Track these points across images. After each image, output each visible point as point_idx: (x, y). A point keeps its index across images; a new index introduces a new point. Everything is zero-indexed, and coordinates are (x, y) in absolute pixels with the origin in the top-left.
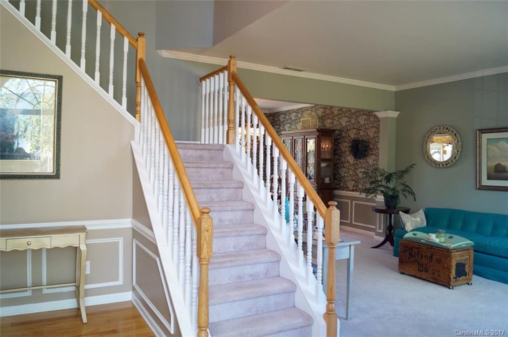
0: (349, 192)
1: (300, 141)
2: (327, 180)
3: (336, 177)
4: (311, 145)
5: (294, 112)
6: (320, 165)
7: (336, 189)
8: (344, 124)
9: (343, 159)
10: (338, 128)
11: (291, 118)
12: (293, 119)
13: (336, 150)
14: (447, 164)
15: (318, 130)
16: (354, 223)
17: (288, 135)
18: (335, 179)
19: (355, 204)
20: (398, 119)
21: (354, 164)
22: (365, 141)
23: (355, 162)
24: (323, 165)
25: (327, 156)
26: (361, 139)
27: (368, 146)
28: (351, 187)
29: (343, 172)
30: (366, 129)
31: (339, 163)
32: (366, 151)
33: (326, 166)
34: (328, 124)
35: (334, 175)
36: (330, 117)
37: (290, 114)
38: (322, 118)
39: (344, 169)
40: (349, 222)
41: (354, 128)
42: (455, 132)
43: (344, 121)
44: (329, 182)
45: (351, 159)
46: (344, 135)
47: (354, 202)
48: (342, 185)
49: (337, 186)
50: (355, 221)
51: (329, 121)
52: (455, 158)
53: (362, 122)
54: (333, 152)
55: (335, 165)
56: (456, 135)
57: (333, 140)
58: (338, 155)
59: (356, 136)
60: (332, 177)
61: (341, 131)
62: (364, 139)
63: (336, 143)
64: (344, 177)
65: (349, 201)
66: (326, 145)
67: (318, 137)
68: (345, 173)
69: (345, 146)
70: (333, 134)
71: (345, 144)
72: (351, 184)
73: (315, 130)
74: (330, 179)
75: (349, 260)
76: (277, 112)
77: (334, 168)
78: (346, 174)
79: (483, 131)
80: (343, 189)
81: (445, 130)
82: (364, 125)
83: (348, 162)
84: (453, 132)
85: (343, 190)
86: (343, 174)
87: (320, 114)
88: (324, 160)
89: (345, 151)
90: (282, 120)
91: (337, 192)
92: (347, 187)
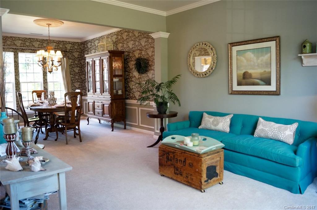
0: (136, 101)
1: (97, 62)
2: (120, 92)
3: (127, 90)
5: (97, 40)
6: (113, 80)
7: (127, 99)
8: (131, 46)
9: (131, 75)
10: (127, 50)
11: (95, 45)
12: (97, 45)
13: (125, 68)
14: (205, 74)
15: (109, 52)
16: (140, 125)
17: (90, 57)
18: (126, 91)
19: (141, 110)
20: (169, 39)
21: (139, 78)
22: (146, 59)
23: (140, 76)
24: (115, 80)
25: (120, 73)
26: (143, 57)
27: (148, 63)
28: (137, 97)
29: (131, 85)
30: (146, 49)
31: (128, 78)
32: (147, 67)
34: (120, 47)
35: (126, 87)
36: (121, 41)
37: (94, 41)
38: (115, 43)
39: (132, 83)
40: (137, 124)
41: (138, 50)
42: (211, 46)
43: (131, 45)
44: (121, 94)
45: (136, 74)
46: (131, 55)
47: (140, 109)
48: (131, 95)
49: (128, 97)
50: (141, 124)
51: (121, 45)
52: (212, 69)
53: (143, 44)
54: (123, 69)
55: (126, 79)
56: (212, 49)
57: (123, 60)
58: (127, 71)
59: (140, 55)
60: (124, 89)
61: (129, 52)
62: (145, 57)
63: (125, 62)
64: (132, 89)
65: (137, 108)
66: (117, 65)
67: (110, 57)
68: (133, 85)
69: (132, 64)
70: (123, 55)
71: (132, 62)
72: (137, 95)
73: (107, 52)
74: (122, 92)
76: (86, 41)
77: (125, 82)
78: (133, 87)
79: (233, 44)
81: (203, 45)
82: (145, 45)
83: (135, 77)
84: (210, 46)
85: (132, 99)
86: (131, 87)
87: (114, 40)
88: (116, 76)
89: (132, 69)
90: (89, 47)
91: (129, 101)
92: (135, 97)
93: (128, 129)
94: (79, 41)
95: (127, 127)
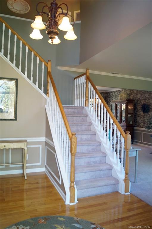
0: (141, 128)
1: (119, 105)
2: (131, 123)
3: (135, 121)
4: (124, 106)
5: (117, 92)
6: (128, 116)
7: (135, 126)
8: (139, 97)
9: (138, 113)
10: (136, 99)
11: (115, 95)
13: (135, 109)
15: (127, 100)
16: (143, 142)
17: (113, 102)
18: (134, 122)
19: (144, 133)
21: (143, 115)
22: (148, 105)
24: (129, 116)
25: (131, 112)
26: (146, 104)
27: (150, 107)
28: (142, 126)
29: (138, 119)
32: (149, 109)
33: (130, 117)
34: (132, 97)
35: (134, 120)
36: (133, 94)
37: (115, 93)
38: (129, 95)
40: (141, 141)
41: (144, 99)
43: (139, 96)
45: (142, 113)
46: (139, 102)
47: (143, 133)
48: (138, 125)
51: (132, 96)
53: (147, 96)
54: (134, 110)
55: (135, 116)
57: (134, 105)
58: (136, 111)
59: (144, 103)
60: (133, 121)
61: (138, 100)
62: (148, 104)
63: (135, 106)
64: (139, 121)
65: (141, 132)
66: (130, 107)
67: (127, 103)
69: (139, 107)
70: (134, 102)
71: (139, 106)
72: (142, 125)
73: (126, 100)
74: (132, 122)
75: (136, 157)
76: (109, 92)
77: (134, 117)
78: (139, 120)
80: (138, 126)
82: (148, 98)
85: (138, 127)
87: (128, 93)
88: (130, 114)
89: (139, 110)
90: (111, 95)
91: (135, 128)
92: (140, 126)
93: (134, 144)
94: (105, 92)
95: (134, 143)
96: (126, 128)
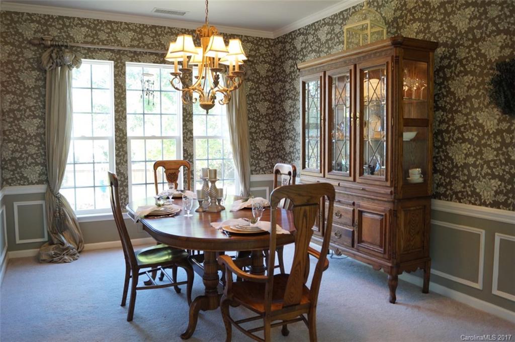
0: (483, 208)
2: (416, 175)
3: (439, 167)
4: (375, 88)
5: (325, 24)
6: (401, 136)
7: (438, 196)
8: (463, 26)
9: (460, 121)
10: (443, 39)
11: (319, 39)
12: (323, 39)
15: (395, 44)
16: (495, 292)
17: (312, 70)
18: (435, 171)
19: (503, 241)
21: (499, 132)
23: (505, 126)
24: (408, 136)
25: (418, 114)
28: (487, 196)
29: (459, 153)
31: (448, 131)
33: (413, 140)
35: (436, 160)
36: (418, 15)
37: (316, 30)
38: (394, 24)
39: (466, 146)
40: (479, 286)
41: (499, 32)
44: (420, 180)
45: (487, 118)
46: (462, 53)
47: (498, 237)
48: (458, 186)
49: (442, 190)
50: (499, 289)
51: (416, 25)
54: (431, 102)
57: (431, 71)
58: (443, 109)
59: (508, 52)
60: (430, 167)
61: (453, 46)
63: (439, 79)
65: (483, 233)
66: (412, 85)
67: (396, 60)
68: (467, 155)
69: (467, 85)
70: (431, 53)
71: (467, 79)
72: (487, 187)
73: (387, 43)
74: (424, 173)
76: (290, 34)
77: (434, 145)
78: (471, 160)
80: (459, 197)
83: (478, 125)
85: (459, 200)
86: (459, 159)
88: (410, 123)
90: (299, 47)
91: (441, 205)
92: (475, 193)
93: (438, 296)
94: (271, 35)
95: (433, 286)
96: (388, 206)
